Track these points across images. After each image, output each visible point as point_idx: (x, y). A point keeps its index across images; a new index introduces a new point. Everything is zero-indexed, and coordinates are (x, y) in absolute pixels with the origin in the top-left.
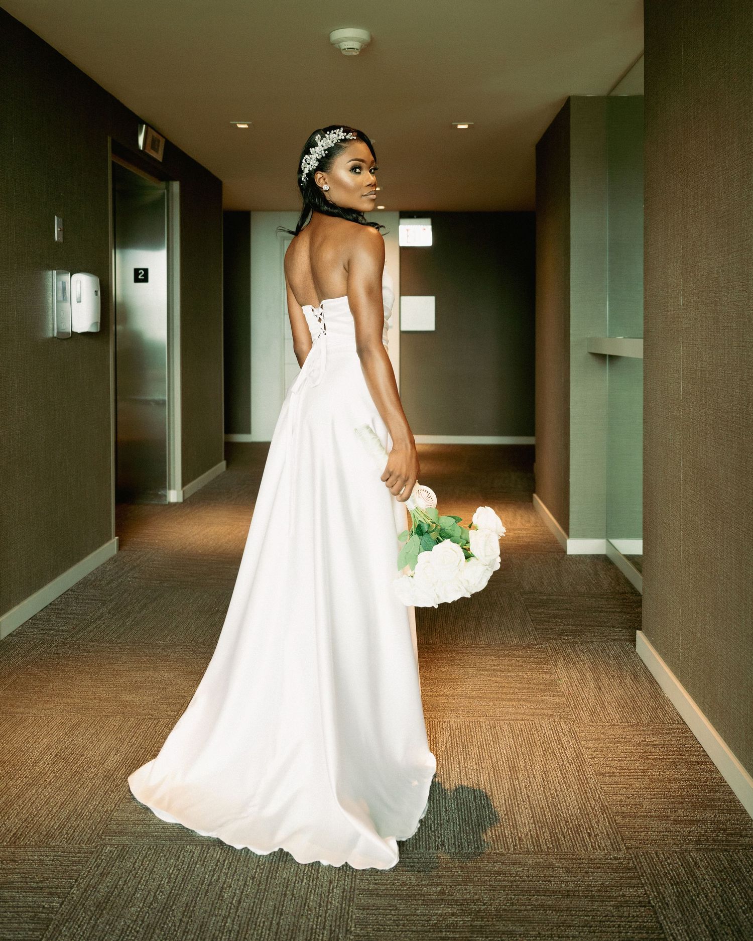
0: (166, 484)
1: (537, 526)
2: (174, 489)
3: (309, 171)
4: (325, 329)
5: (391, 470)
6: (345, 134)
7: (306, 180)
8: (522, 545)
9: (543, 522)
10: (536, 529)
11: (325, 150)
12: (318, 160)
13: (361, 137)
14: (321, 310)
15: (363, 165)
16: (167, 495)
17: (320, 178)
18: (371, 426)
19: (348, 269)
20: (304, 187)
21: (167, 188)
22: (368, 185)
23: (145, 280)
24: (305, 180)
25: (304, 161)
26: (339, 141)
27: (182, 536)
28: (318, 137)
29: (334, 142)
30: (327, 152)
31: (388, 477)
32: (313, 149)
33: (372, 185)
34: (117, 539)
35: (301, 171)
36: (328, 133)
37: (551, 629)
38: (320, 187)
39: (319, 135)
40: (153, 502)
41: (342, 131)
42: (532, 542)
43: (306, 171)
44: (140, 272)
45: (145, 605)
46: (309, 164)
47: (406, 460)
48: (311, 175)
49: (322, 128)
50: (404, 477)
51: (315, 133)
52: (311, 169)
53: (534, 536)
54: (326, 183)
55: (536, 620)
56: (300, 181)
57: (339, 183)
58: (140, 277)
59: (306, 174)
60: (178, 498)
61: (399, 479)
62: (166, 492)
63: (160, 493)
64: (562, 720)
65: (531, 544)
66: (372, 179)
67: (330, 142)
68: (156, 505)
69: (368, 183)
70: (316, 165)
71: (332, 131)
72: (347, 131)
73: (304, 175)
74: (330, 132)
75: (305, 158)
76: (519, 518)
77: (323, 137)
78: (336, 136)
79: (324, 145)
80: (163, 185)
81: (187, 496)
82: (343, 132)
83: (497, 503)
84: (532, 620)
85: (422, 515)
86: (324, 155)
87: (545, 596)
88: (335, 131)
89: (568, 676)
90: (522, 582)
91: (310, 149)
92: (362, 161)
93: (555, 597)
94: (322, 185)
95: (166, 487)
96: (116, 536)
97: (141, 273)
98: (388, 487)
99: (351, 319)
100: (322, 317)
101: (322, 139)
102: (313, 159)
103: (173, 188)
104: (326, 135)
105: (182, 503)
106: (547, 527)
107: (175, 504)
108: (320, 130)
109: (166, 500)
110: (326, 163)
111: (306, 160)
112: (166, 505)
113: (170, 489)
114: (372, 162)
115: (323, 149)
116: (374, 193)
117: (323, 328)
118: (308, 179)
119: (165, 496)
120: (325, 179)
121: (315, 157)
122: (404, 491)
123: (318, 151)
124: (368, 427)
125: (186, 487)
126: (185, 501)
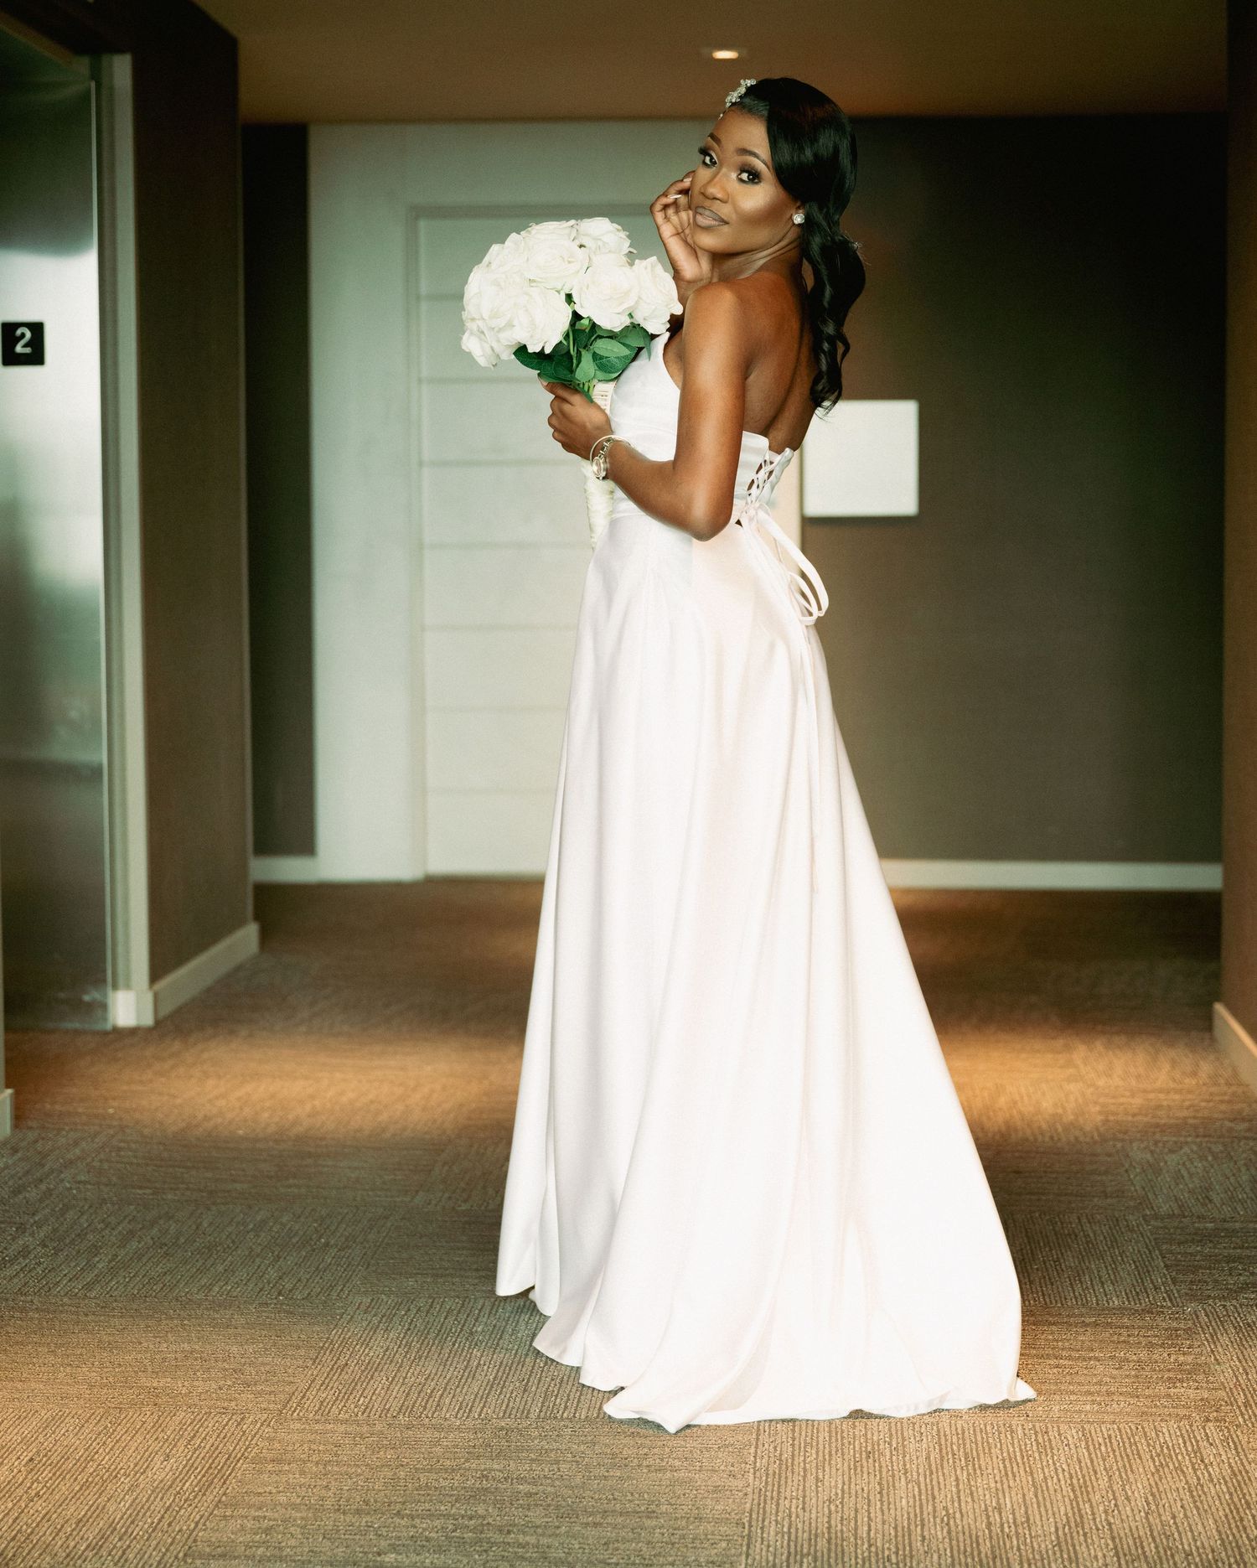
0: (104, 971)
1: (1216, 1084)
2: (128, 987)
8: (1165, 1125)
9: (1235, 1073)
10: (1213, 1089)
16: (110, 1002)
21: (96, 75)
23: (36, 356)
27: (179, 1101)
34: (11, 1095)
37: (1216, 1281)
40: (69, 1025)
42: (1195, 1118)
44: (19, 332)
45: (132, 1233)
53: (1203, 1104)
55: (1177, 1265)
58: (19, 349)
60: (138, 1017)
62: (105, 995)
63: (86, 998)
64: (1210, 1424)
65: (1191, 1121)
68: (77, 1032)
76: (1167, 1067)
80: (82, 65)
81: (166, 1009)
83: (1104, 1033)
84: (1166, 1266)
87: (1211, 1222)
89: (1241, 1357)
90: (1150, 1196)
93: (1238, 1225)
95: (104, 981)
96: (7, 1086)
97: (23, 335)
103: (111, 76)
105: (149, 1030)
106: (1247, 1086)
107: (133, 1032)
109: (105, 1019)
112: (106, 1033)
113: (115, 987)
119: (104, 1007)
125: (162, 984)
126: (158, 1023)
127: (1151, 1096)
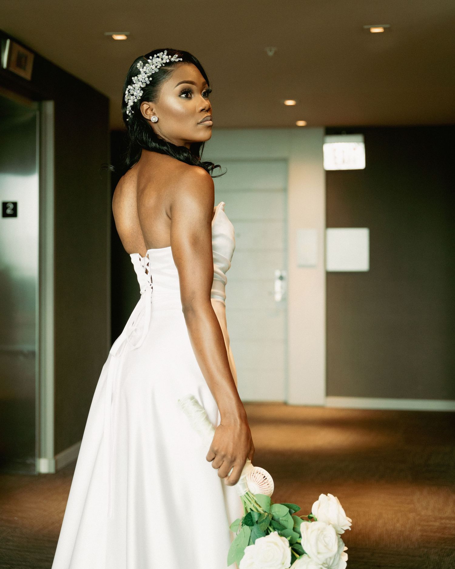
0: (35, 451)
2: (45, 457)
3: (134, 102)
4: (152, 282)
5: (216, 449)
6: (170, 57)
7: (132, 114)
8: (447, 538)
11: (149, 77)
12: (142, 89)
13: (187, 58)
14: (147, 261)
15: (194, 87)
16: (36, 463)
17: (147, 109)
18: (198, 398)
19: (171, 216)
20: (130, 122)
21: (40, 110)
22: (202, 110)
23: (14, 214)
24: (130, 114)
25: (127, 92)
26: (164, 65)
28: (139, 65)
29: (158, 67)
30: (151, 79)
31: (213, 456)
32: (136, 78)
33: (207, 109)
35: (125, 105)
36: (151, 57)
38: (148, 120)
39: (140, 62)
40: (20, 472)
41: (165, 54)
43: (131, 103)
44: (8, 205)
46: (133, 95)
47: (234, 437)
48: (136, 107)
49: (144, 55)
50: (229, 457)
51: (137, 61)
52: (136, 100)
54: (154, 114)
56: (125, 116)
57: (168, 112)
58: (8, 211)
59: (131, 106)
60: (48, 469)
61: (225, 459)
62: (35, 460)
63: (27, 461)
66: (206, 103)
67: (153, 67)
69: (201, 108)
70: (141, 94)
71: (155, 56)
72: (171, 53)
73: (129, 107)
74: (153, 57)
75: (127, 89)
76: (452, 504)
77: (145, 63)
78: (160, 59)
79: (147, 71)
80: (35, 105)
81: (60, 466)
82: (168, 55)
85: (253, 502)
86: (148, 83)
88: (158, 55)
91: (133, 78)
92: (192, 83)
94: (150, 117)
95: (35, 454)
98: (214, 467)
99: (175, 271)
100: (148, 268)
101: (144, 65)
102: (137, 88)
103: (45, 109)
104: (149, 61)
105: (52, 475)
107: (45, 476)
108: (142, 56)
109: (34, 470)
110: (152, 91)
111: (129, 91)
112: (35, 476)
113: (40, 457)
114: (204, 84)
115: (146, 76)
116: (209, 118)
117: (150, 281)
118: (133, 112)
119: (34, 465)
120: (152, 110)
121: (139, 86)
122: (233, 473)
123: (141, 79)
124: (193, 398)
126: (57, 471)
127: (443, 521)
